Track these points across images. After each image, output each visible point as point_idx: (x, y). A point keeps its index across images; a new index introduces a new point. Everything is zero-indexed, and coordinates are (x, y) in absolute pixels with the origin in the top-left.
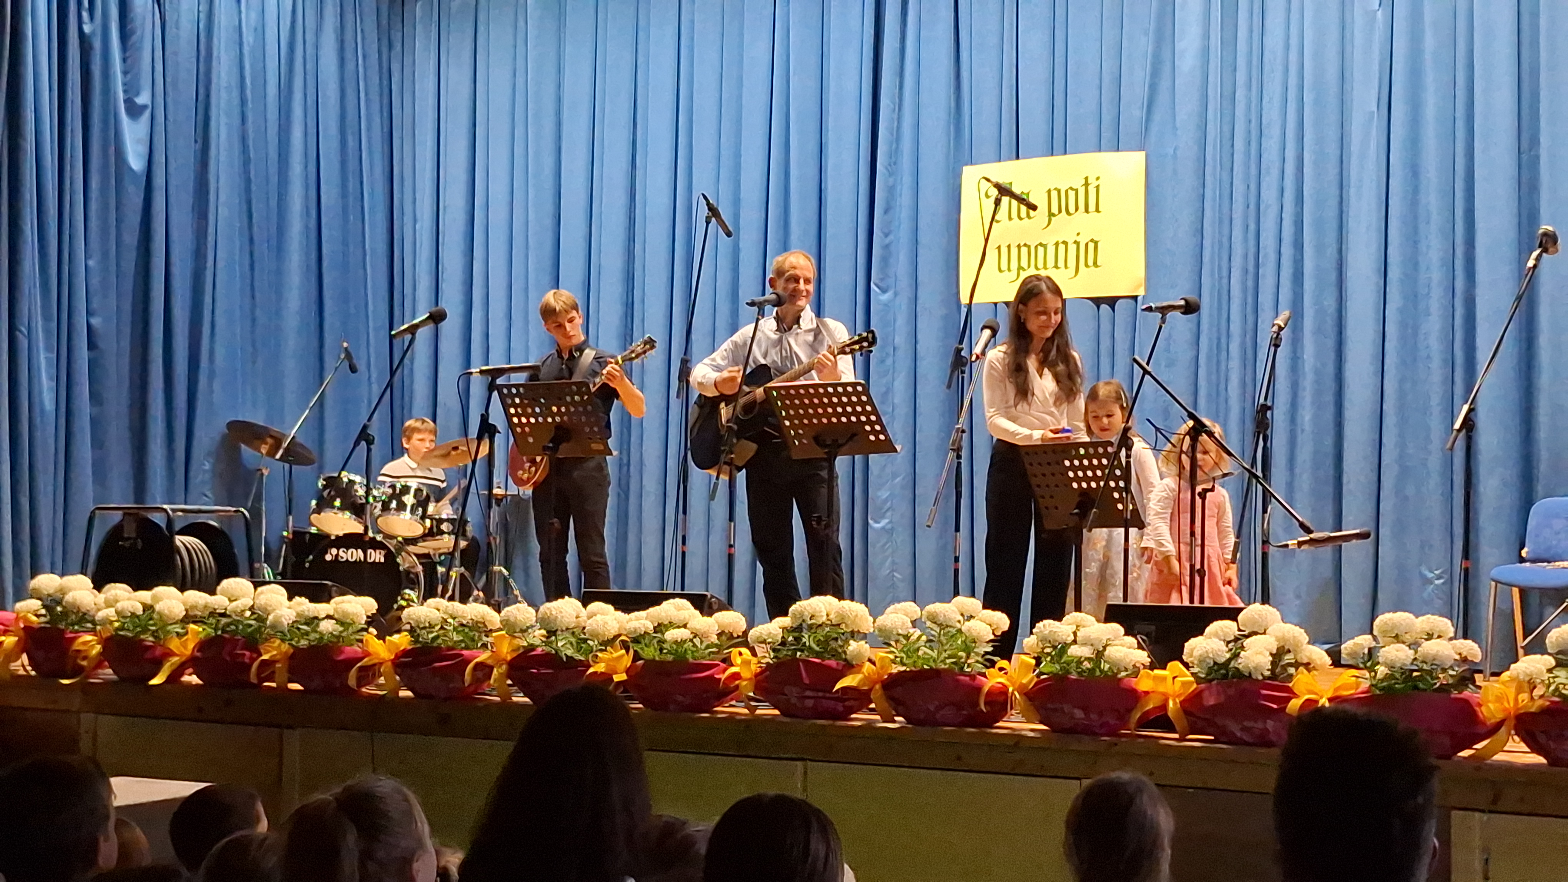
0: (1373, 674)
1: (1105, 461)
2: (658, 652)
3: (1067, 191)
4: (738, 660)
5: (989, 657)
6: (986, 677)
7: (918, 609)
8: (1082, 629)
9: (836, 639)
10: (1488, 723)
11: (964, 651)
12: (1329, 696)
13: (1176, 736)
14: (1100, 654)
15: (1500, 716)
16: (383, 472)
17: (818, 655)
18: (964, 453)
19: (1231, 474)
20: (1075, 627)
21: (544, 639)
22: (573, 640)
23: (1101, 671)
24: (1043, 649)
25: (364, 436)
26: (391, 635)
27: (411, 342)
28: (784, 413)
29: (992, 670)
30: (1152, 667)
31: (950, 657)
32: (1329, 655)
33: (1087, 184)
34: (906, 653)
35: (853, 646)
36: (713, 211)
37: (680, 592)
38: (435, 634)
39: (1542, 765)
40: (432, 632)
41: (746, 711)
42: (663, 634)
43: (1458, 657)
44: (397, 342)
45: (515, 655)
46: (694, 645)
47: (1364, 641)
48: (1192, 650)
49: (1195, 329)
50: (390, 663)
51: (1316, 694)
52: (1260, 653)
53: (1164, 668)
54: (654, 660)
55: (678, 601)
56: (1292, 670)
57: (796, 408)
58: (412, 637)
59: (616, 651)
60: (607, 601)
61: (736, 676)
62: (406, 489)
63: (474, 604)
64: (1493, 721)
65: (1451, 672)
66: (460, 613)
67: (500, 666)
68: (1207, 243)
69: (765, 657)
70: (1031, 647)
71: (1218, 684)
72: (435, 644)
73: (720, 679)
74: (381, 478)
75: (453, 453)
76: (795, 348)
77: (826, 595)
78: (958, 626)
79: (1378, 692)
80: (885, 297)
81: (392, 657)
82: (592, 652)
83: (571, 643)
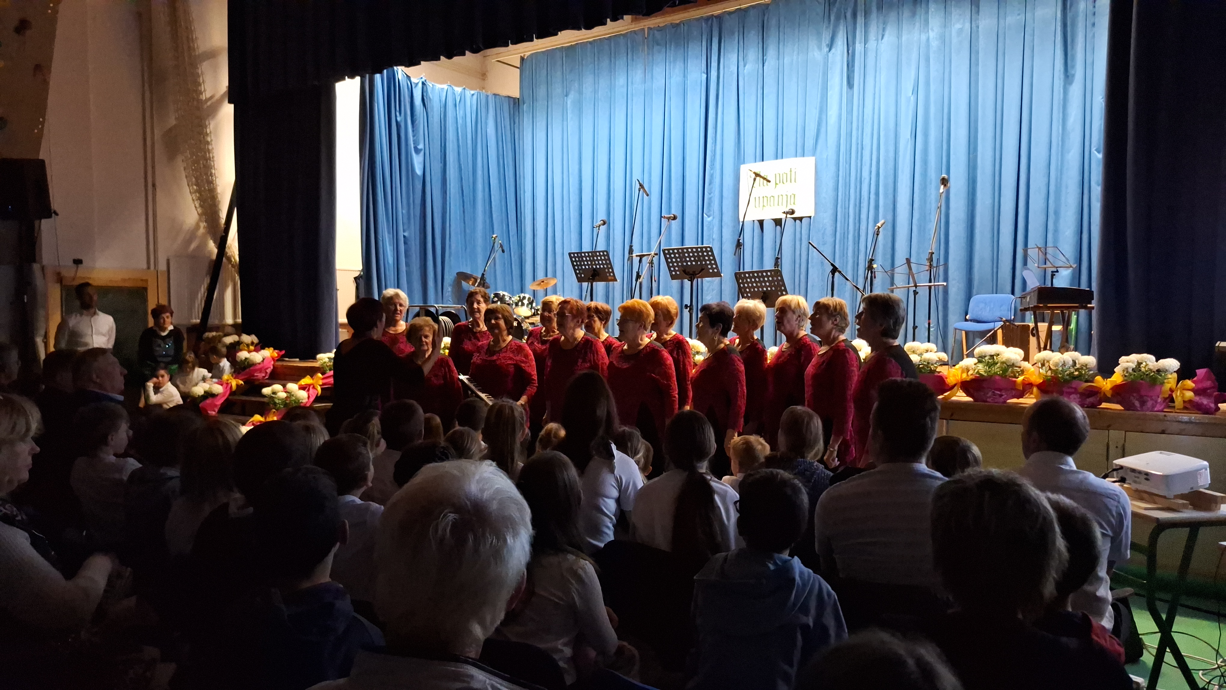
3: (783, 174)
10: (950, 385)
15: (954, 382)
33: (791, 171)
36: (641, 186)
39: (971, 401)
43: (938, 359)
49: (834, 229)
62: (525, 297)
64: (952, 384)
65: (935, 365)
68: (840, 194)
75: (542, 283)
80: (709, 219)
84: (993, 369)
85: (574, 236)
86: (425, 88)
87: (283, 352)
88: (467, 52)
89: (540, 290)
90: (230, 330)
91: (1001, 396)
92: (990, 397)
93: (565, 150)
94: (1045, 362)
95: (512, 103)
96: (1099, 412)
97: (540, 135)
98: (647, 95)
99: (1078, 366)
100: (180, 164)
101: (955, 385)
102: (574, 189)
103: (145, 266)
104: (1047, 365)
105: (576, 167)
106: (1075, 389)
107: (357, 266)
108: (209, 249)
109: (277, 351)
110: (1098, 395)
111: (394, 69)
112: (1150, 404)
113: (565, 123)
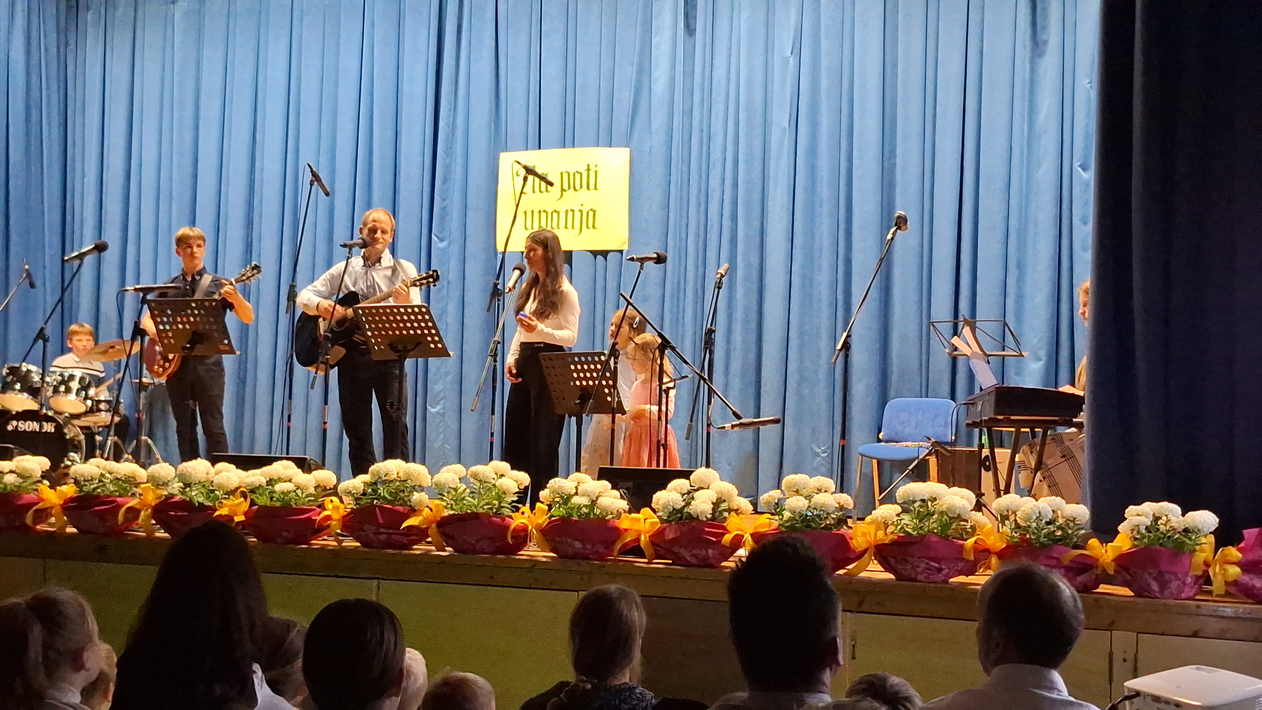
0: (781, 517)
1: (599, 366)
2: (269, 500)
3: (574, 174)
4: (330, 506)
5: (514, 504)
6: (512, 519)
7: (464, 469)
8: (581, 485)
9: (403, 491)
11: (497, 500)
12: (751, 531)
13: (646, 560)
14: (594, 503)
15: (864, 546)
16: (55, 363)
17: (389, 502)
18: (499, 358)
19: (686, 377)
20: (576, 484)
21: (181, 490)
22: (203, 490)
23: (594, 514)
24: (554, 499)
25: (41, 335)
26: (60, 485)
27: (80, 266)
28: (367, 326)
29: (517, 514)
30: (630, 512)
31: (487, 504)
32: (752, 504)
34: (455, 501)
35: (416, 496)
37: (285, 455)
38: (95, 486)
40: (93, 484)
41: (335, 543)
42: (273, 486)
43: (837, 506)
44: (67, 265)
45: (158, 501)
46: (297, 495)
47: (775, 494)
48: (658, 500)
49: (663, 274)
50: (59, 507)
51: (742, 531)
52: (705, 502)
53: (638, 512)
54: (265, 507)
55: (285, 462)
56: (726, 514)
57: (376, 323)
58: (77, 487)
59: (237, 499)
60: (230, 462)
61: (328, 518)
62: (72, 377)
63: (126, 463)
64: (860, 549)
66: (116, 470)
67: (147, 510)
68: (673, 213)
69: (350, 504)
70: (545, 498)
71: (676, 523)
72: (95, 493)
73: (316, 520)
74: (52, 369)
75: (111, 350)
76: (377, 279)
77: (396, 458)
78: (493, 482)
79: (784, 529)
80: (442, 245)
81: (62, 502)
82: (218, 499)
83: (202, 493)
84: (927, 523)
91: (940, 570)
92: (922, 573)
94: (1010, 513)
96: (1096, 600)
99: (1061, 521)
101: (865, 551)
104: (1012, 518)
106: (1058, 559)
110: (1094, 570)
112: (1174, 585)
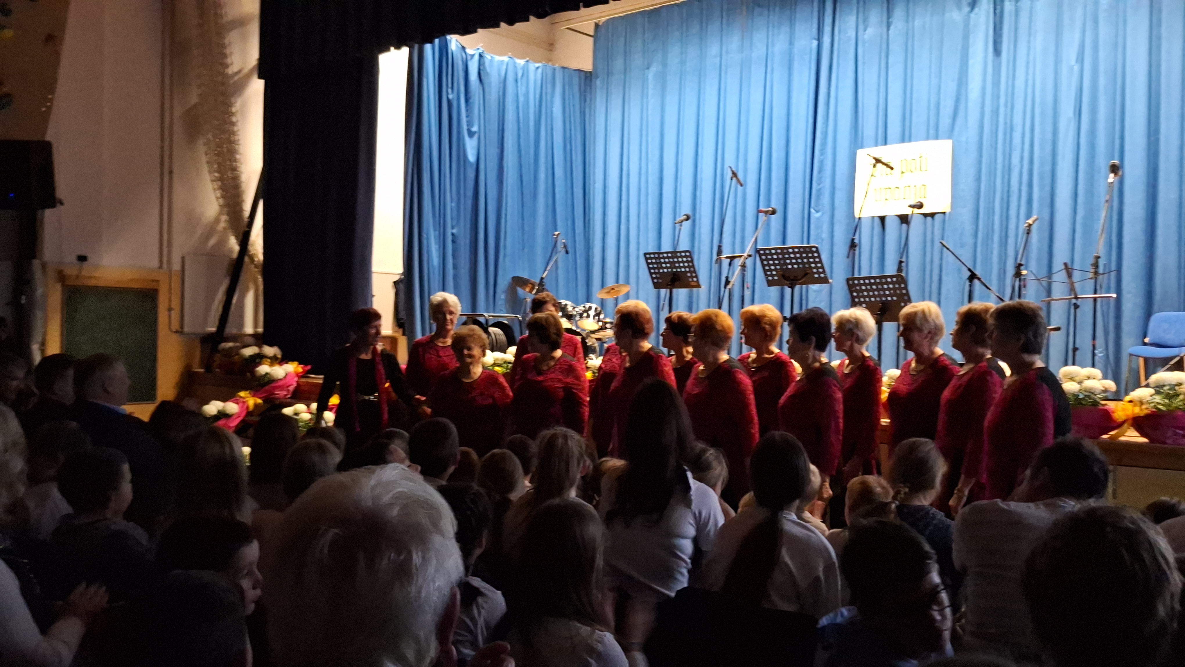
10: (1118, 421)
15: (1124, 418)
33: (921, 158)
36: (734, 175)
39: (1147, 443)
43: (1103, 388)
62: (590, 308)
64: (1120, 420)
65: (1099, 397)
75: (612, 291)
80: (818, 215)
84: (1175, 402)
85: (652, 235)
86: (482, 60)
87: (309, 367)
88: (532, 18)
89: (609, 299)
90: (251, 340)
92: (1169, 438)
93: (644, 133)
95: (583, 77)
97: (615, 116)
98: (745, 66)
100: (201, 148)
101: (1125, 421)
102: (653, 178)
103: (155, 263)
105: (657, 153)
107: (397, 268)
108: (230, 246)
109: (302, 366)
111: (446, 39)
113: (645, 100)
